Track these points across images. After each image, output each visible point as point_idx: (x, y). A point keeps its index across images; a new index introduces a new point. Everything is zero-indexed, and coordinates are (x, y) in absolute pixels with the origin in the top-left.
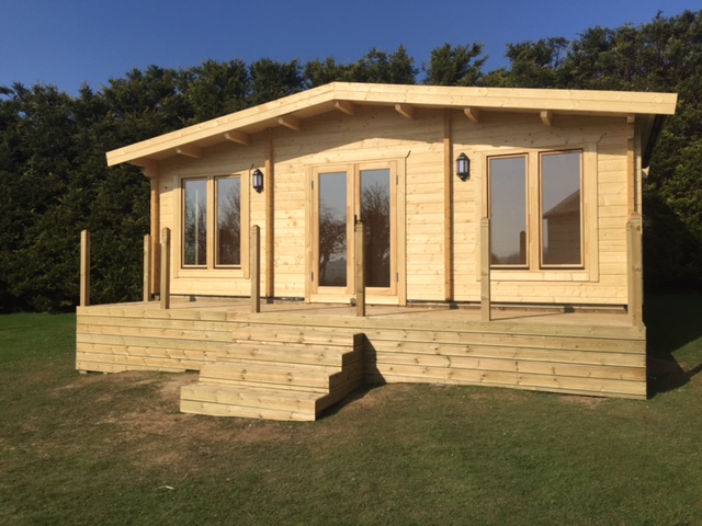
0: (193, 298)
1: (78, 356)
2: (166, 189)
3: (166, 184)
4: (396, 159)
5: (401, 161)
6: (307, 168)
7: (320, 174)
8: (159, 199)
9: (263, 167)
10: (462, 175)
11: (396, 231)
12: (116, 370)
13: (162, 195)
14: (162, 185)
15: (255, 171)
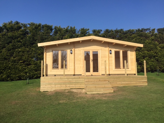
0: (55, 75)
1: (41, 88)
2: (48, 52)
3: (48, 51)
4: (99, 50)
5: (100, 50)
6: (82, 50)
7: (85, 51)
8: (46, 54)
9: (72, 49)
10: (111, 53)
11: (99, 62)
12: (52, 90)
13: (47, 53)
14: (47, 51)
15: (70, 50)
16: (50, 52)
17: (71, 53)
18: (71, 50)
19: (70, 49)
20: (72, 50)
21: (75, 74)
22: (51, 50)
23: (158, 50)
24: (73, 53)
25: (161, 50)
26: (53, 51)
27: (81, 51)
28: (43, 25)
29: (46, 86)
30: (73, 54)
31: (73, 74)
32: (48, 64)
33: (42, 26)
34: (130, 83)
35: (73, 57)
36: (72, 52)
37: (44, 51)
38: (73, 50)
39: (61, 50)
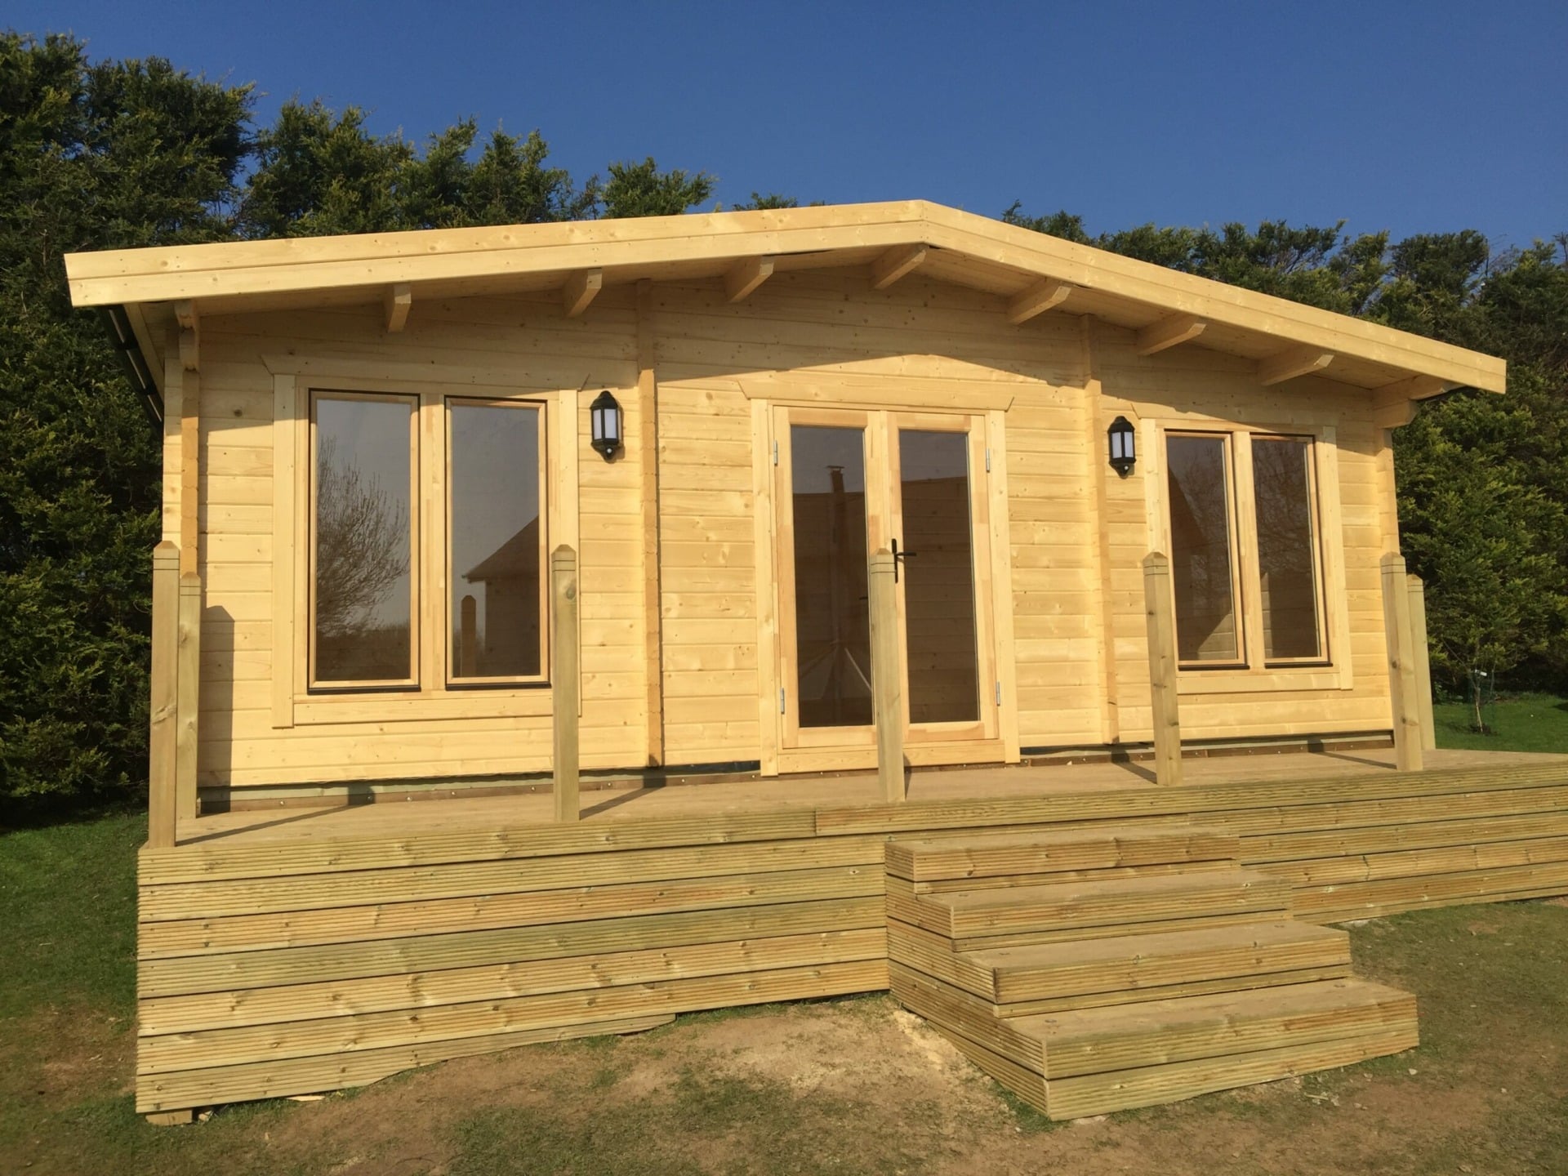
0: (360, 793)
1: (150, 1060)
2: (239, 417)
3: (238, 402)
4: (982, 411)
5: (997, 419)
6: (758, 406)
7: (794, 427)
8: (203, 448)
9: (622, 386)
10: (1123, 465)
11: (990, 583)
12: (364, 1075)
13: (215, 438)
14: (220, 402)
15: (595, 394)
16: (268, 420)
17: (609, 448)
18: (606, 402)
19: (584, 386)
20: (615, 392)
21: (673, 758)
22: (286, 389)
23: (1438, 461)
24: (633, 442)
25: (1457, 461)
26: (323, 406)
27: (745, 414)
28: (100, 76)
29: (240, 1017)
30: (632, 467)
31: (642, 761)
32: (233, 613)
33: (84, 79)
34: (1462, 862)
35: (634, 503)
36: (619, 426)
37: (173, 400)
38: (630, 397)
39: (451, 400)
